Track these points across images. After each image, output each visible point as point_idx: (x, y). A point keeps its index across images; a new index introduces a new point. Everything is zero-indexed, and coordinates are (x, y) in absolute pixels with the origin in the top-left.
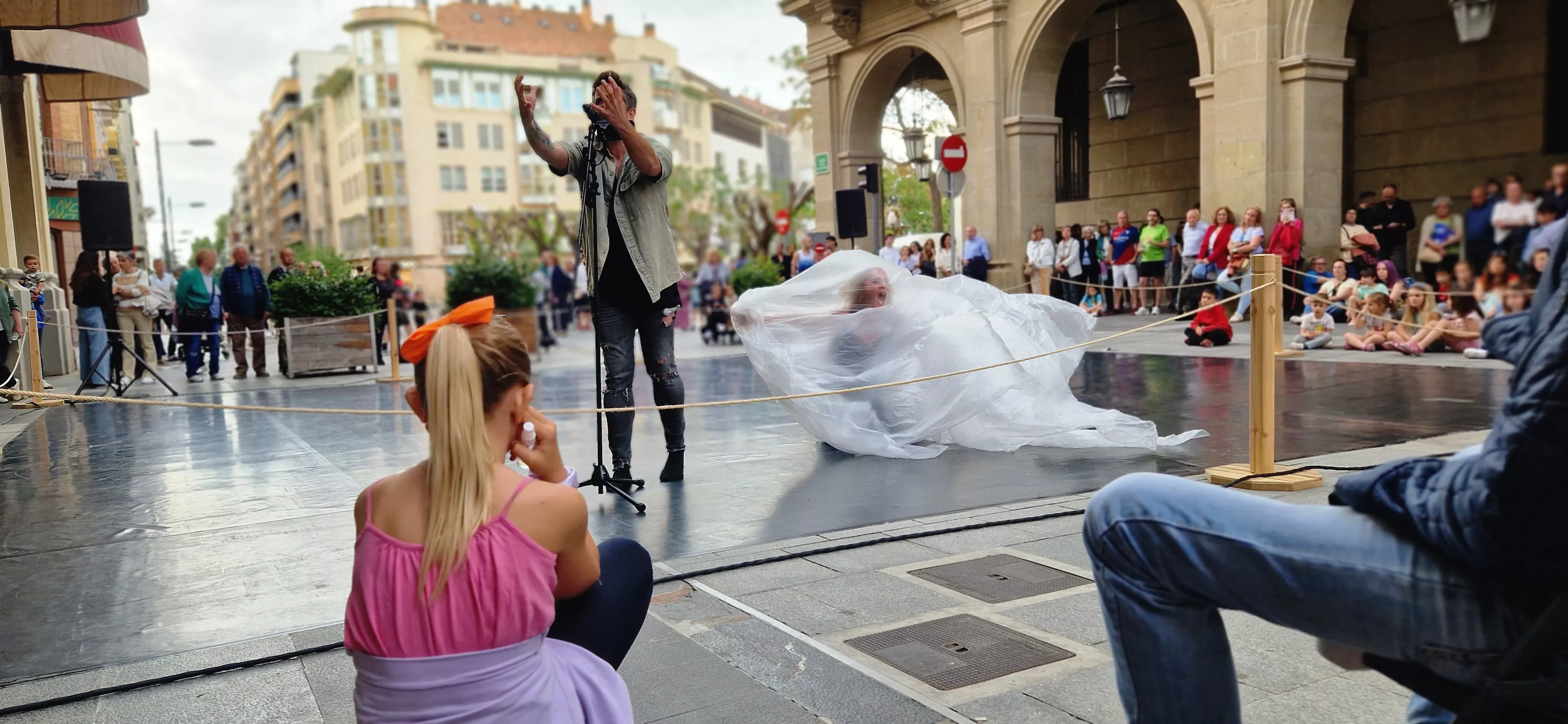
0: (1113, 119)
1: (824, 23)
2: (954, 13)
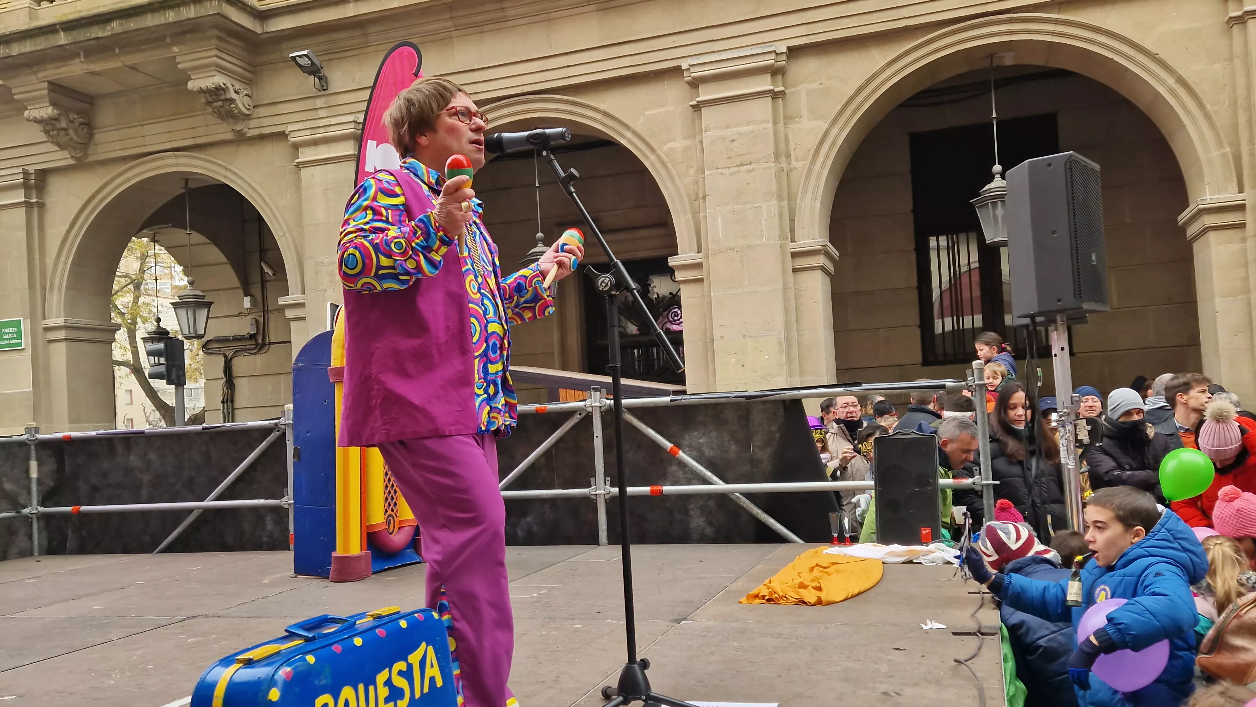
1: (29, 120)
2: (282, 135)
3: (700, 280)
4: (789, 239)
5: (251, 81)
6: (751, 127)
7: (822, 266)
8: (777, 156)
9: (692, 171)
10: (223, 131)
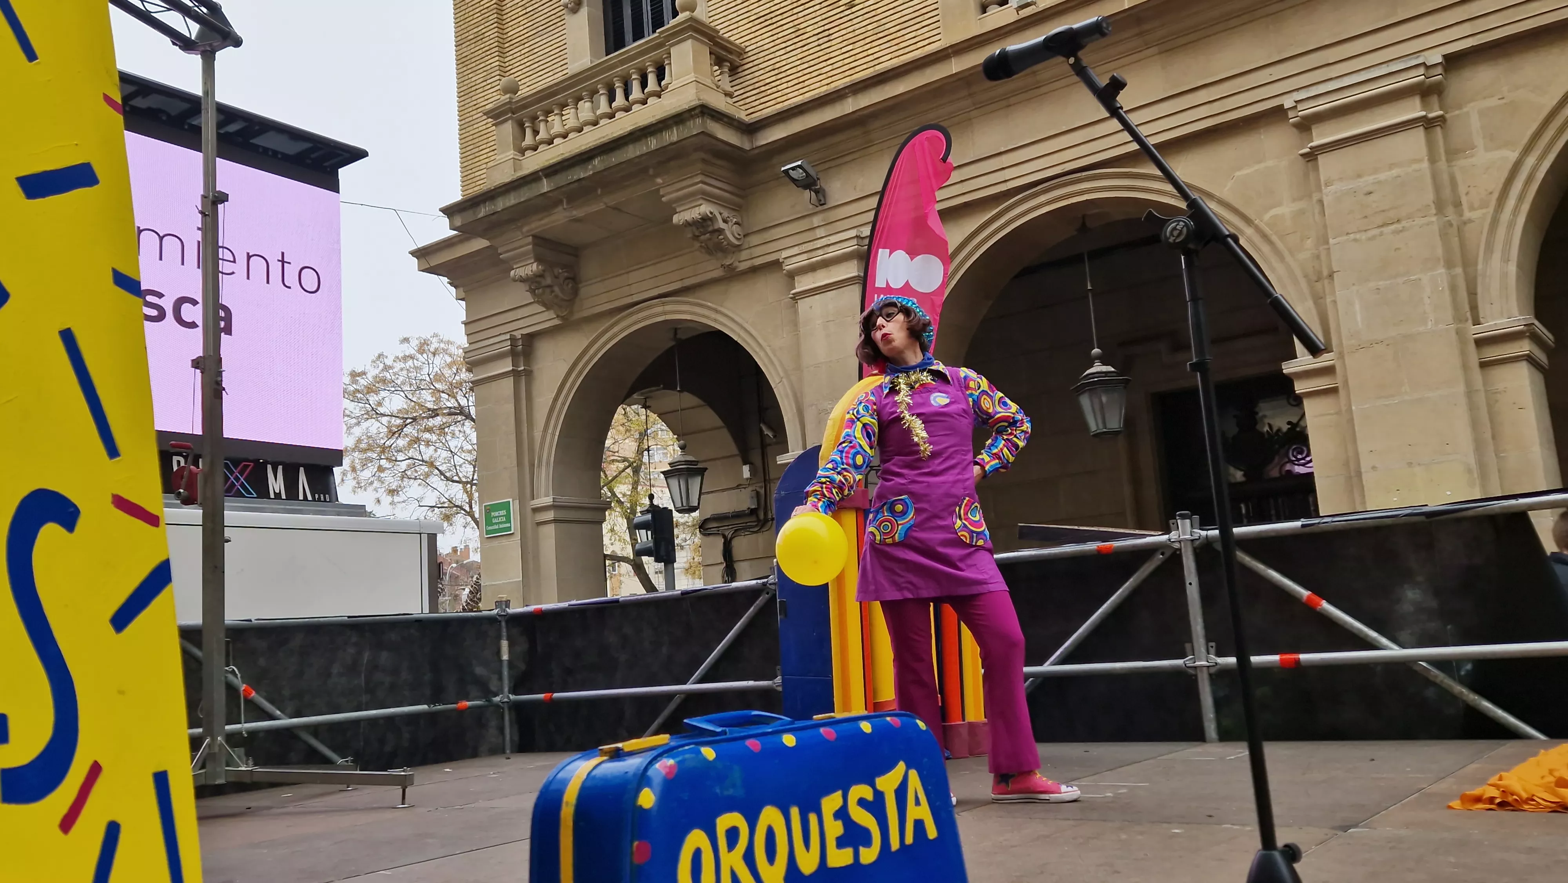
0: (1097, 435)
1: (515, 280)
2: (776, 265)
3: (1334, 391)
4: (1470, 322)
5: (740, 206)
6: (1395, 172)
7: (1527, 355)
8: (1440, 206)
9: (1309, 243)
10: (712, 269)
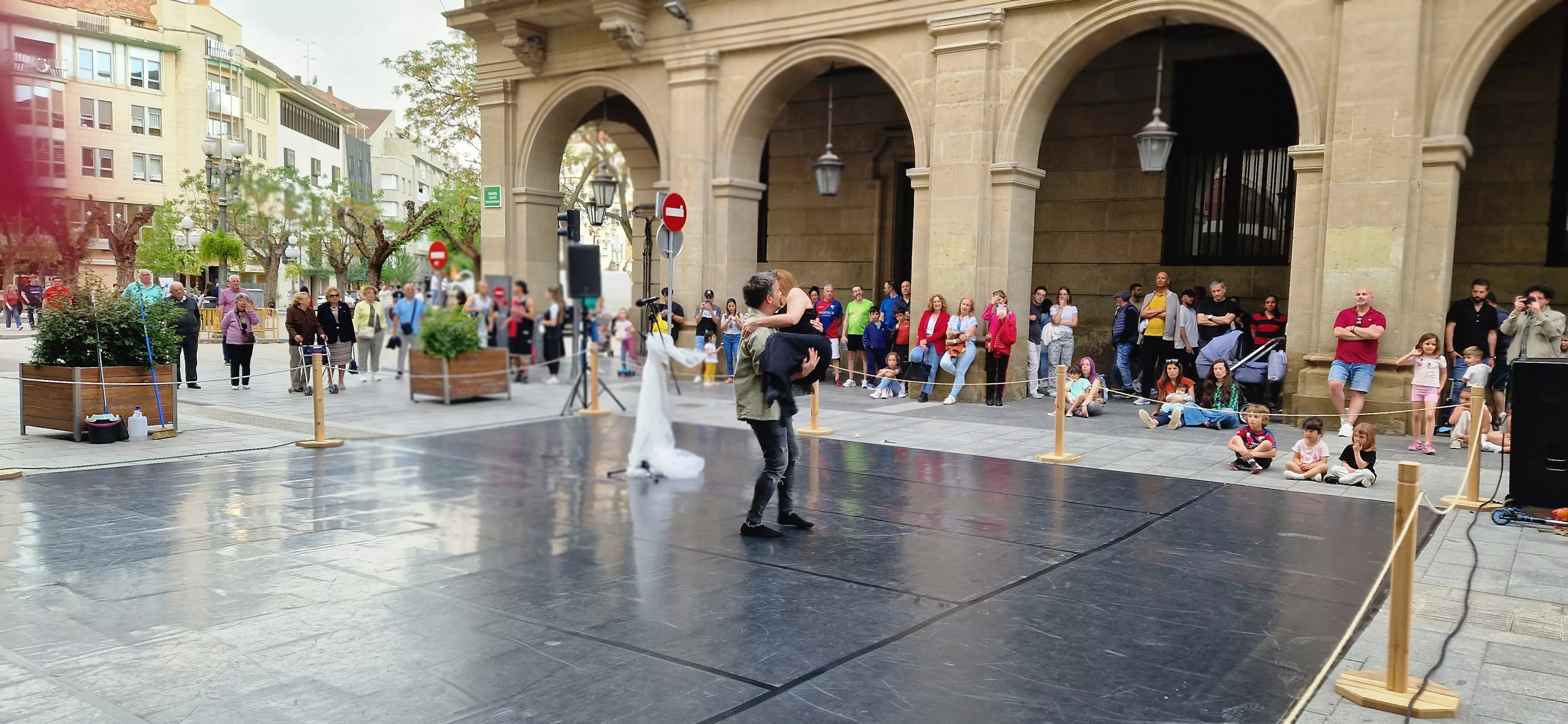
1: (505, 46)
2: (661, 63)
3: (927, 188)
4: (991, 161)
5: (645, 19)
6: (970, 72)
7: (1013, 183)
8: (987, 95)
10: (624, 58)
